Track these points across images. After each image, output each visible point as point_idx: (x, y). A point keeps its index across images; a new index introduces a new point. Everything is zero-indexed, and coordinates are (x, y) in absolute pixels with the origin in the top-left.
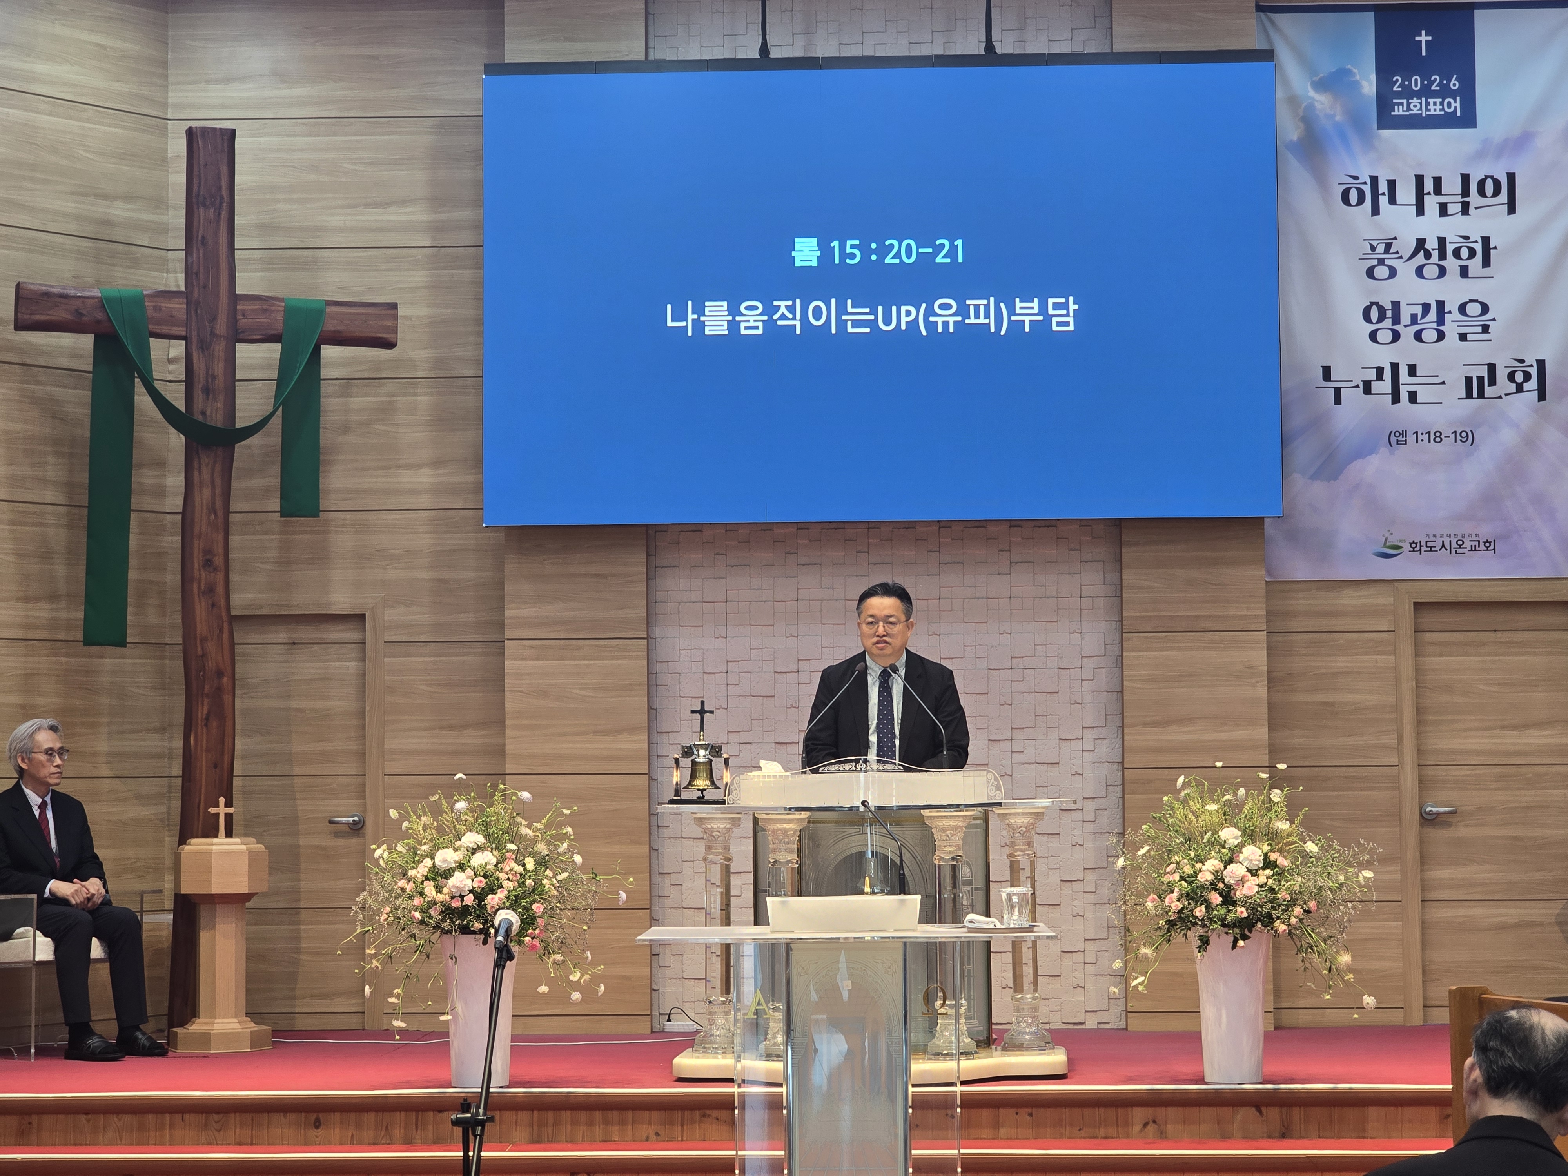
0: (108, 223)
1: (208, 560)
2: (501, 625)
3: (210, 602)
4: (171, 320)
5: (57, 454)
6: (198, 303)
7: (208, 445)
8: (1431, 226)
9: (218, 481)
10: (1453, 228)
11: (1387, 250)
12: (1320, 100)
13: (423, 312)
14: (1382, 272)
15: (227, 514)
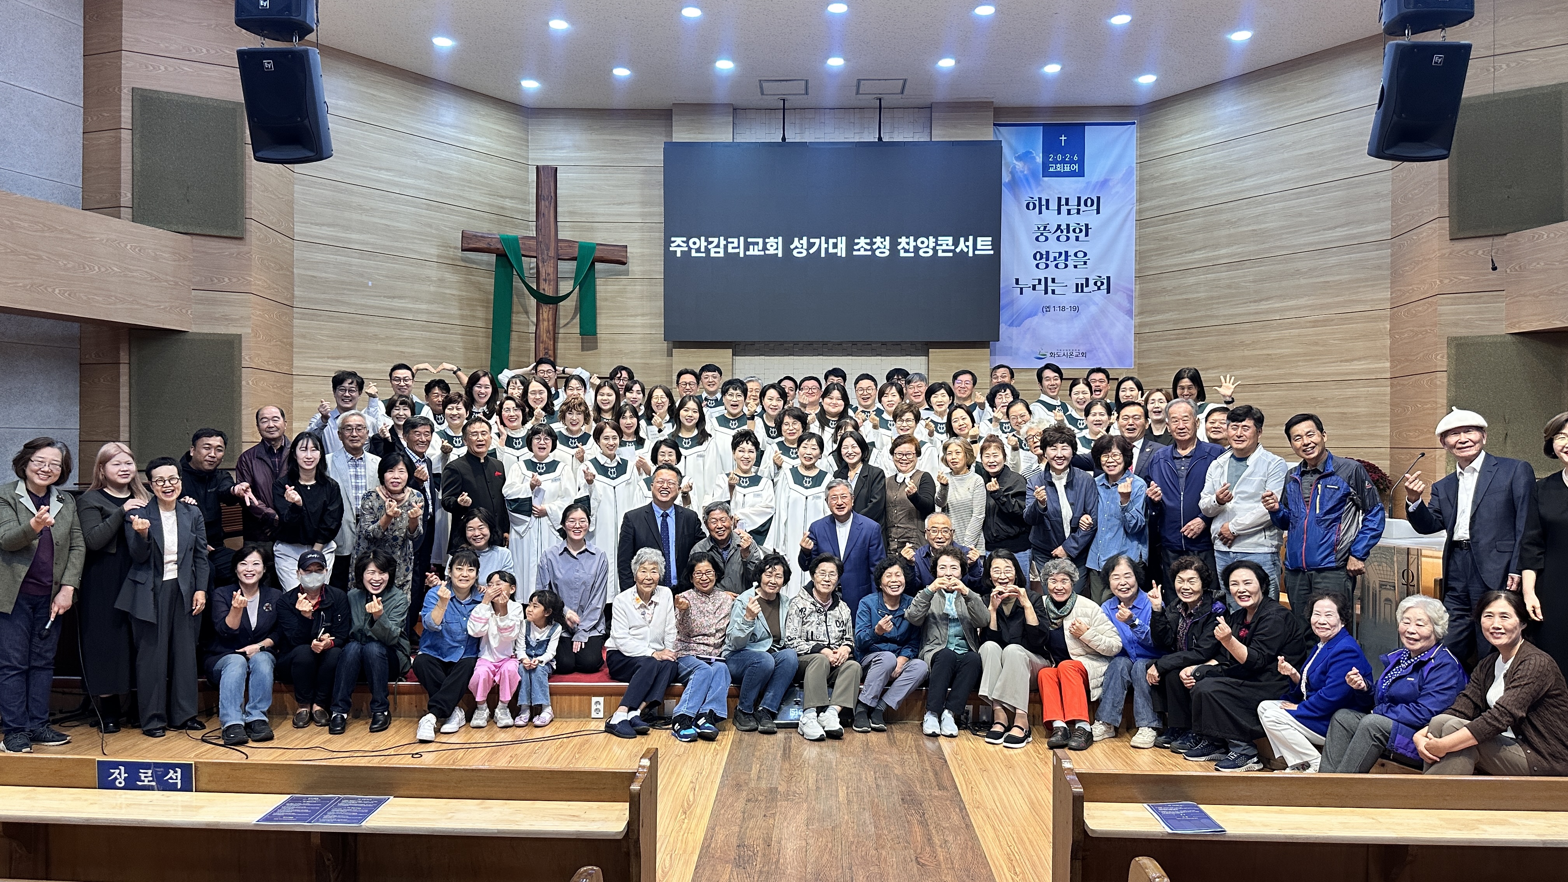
0: (503, 208)
4: (530, 249)
5: (481, 306)
6: (541, 242)
7: (547, 303)
8: (1063, 219)
9: (551, 319)
10: (1073, 220)
11: (1044, 229)
12: (1019, 165)
13: (639, 250)
14: (1042, 238)
15: (555, 333)
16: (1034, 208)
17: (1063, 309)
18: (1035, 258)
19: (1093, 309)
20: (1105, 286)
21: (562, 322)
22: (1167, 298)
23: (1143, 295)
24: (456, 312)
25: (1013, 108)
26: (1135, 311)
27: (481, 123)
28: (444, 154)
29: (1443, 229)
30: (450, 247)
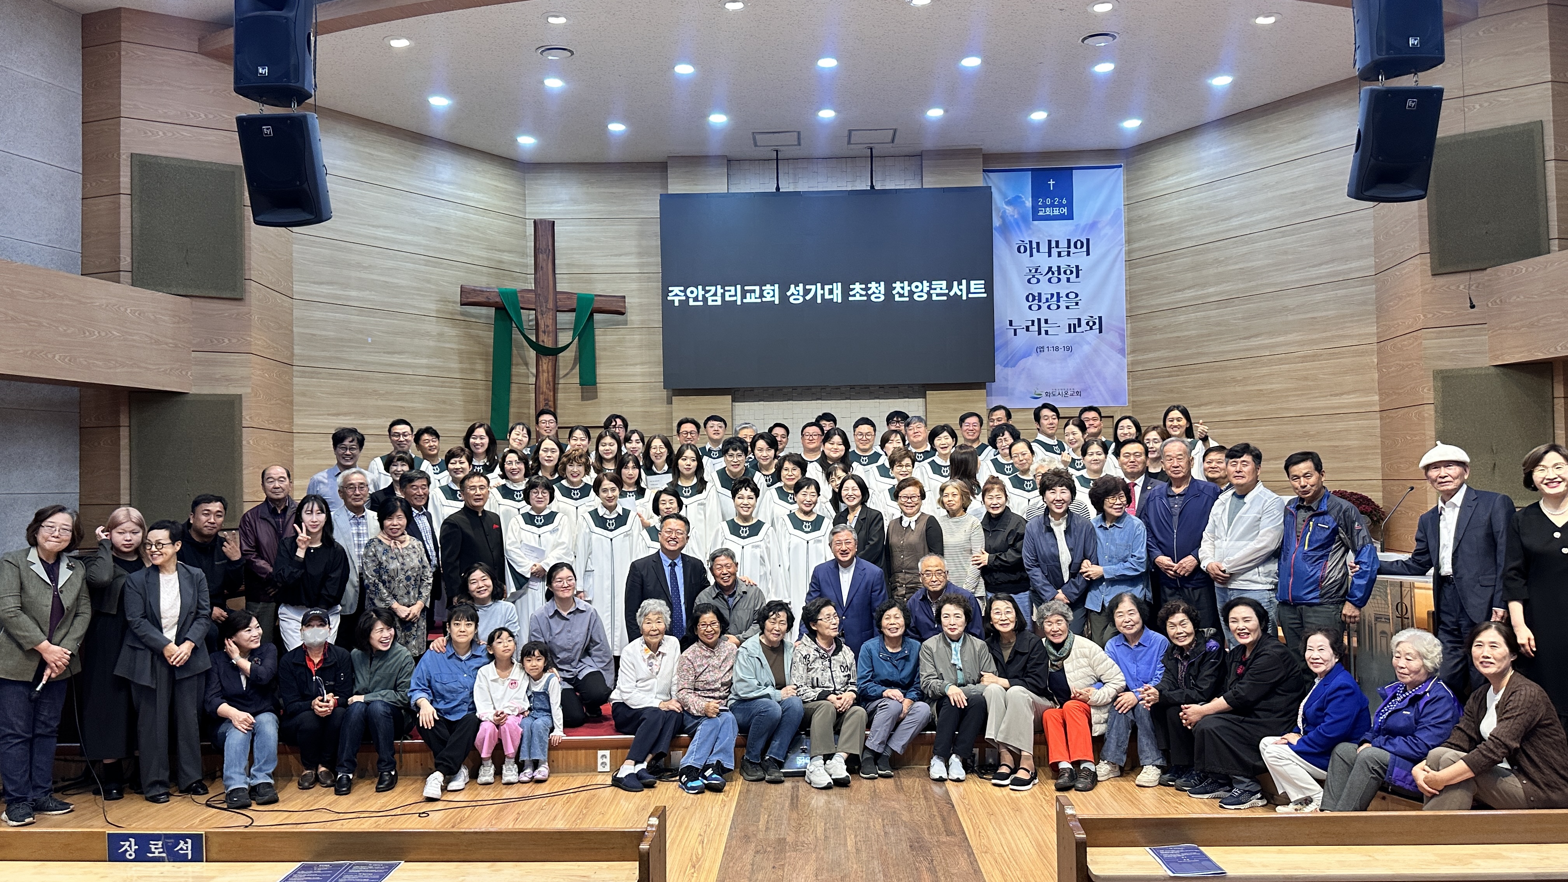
0: (501, 262)
4: (529, 302)
5: (481, 359)
6: (540, 294)
7: (546, 355)
8: (1054, 261)
9: (550, 370)
10: (1064, 262)
11: (1036, 272)
12: (1009, 210)
13: (637, 300)
14: (1034, 281)
15: (554, 384)
16: (1025, 251)
17: (1057, 349)
18: (1028, 300)
19: (1086, 348)
20: (1097, 326)
21: (562, 372)
22: (1159, 337)
23: (1134, 334)
24: (455, 365)
25: (1001, 154)
26: (1127, 350)
27: (478, 178)
28: (442, 210)
29: (1425, 265)
30: (449, 302)
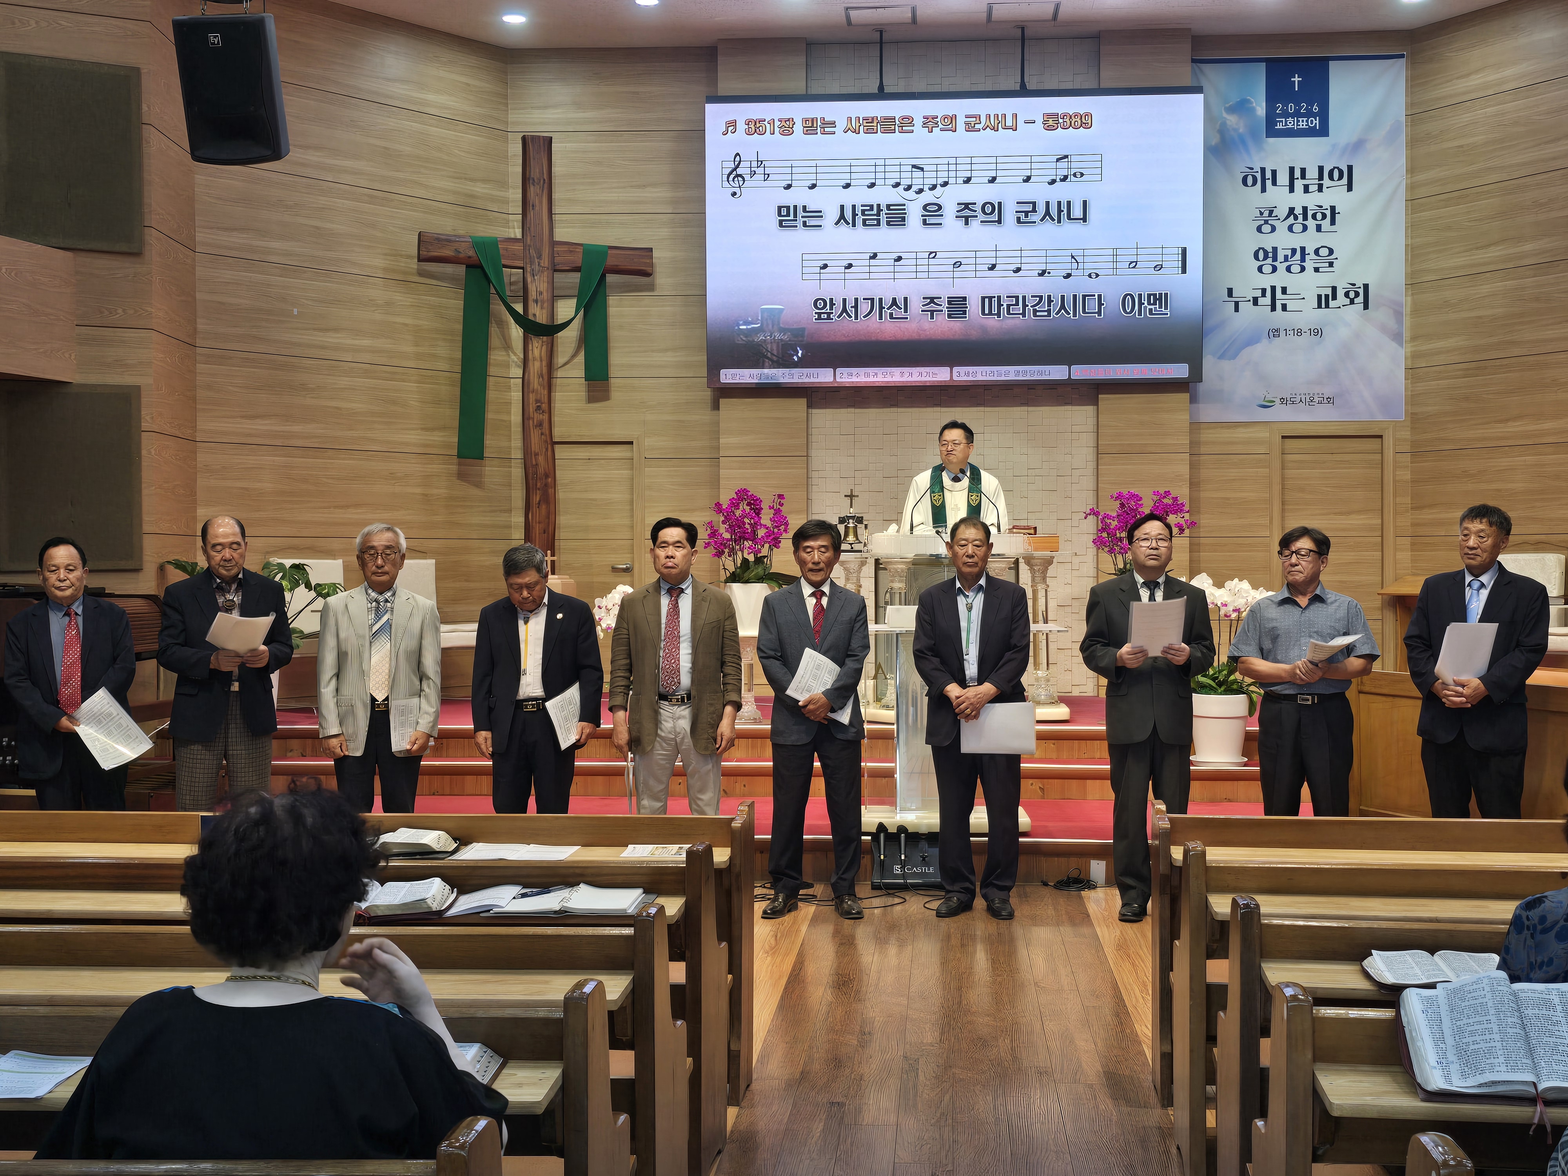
0: (471, 196)
1: (538, 406)
2: (718, 448)
3: (540, 432)
4: (513, 256)
5: (444, 340)
6: (529, 246)
7: (538, 334)
8: (1299, 199)
9: (543, 357)
10: (1312, 200)
11: (1270, 215)
13: (670, 255)
14: (1266, 228)
15: (550, 377)
16: (1255, 183)
17: (1299, 332)
18: (1257, 258)
19: (1344, 333)
20: (1360, 299)
21: (560, 359)
22: (1447, 317)
23: (1416, 311)
24: (409, 349)
25: (1225, 36)
26: (1406, 334)
30: (401, 256)
